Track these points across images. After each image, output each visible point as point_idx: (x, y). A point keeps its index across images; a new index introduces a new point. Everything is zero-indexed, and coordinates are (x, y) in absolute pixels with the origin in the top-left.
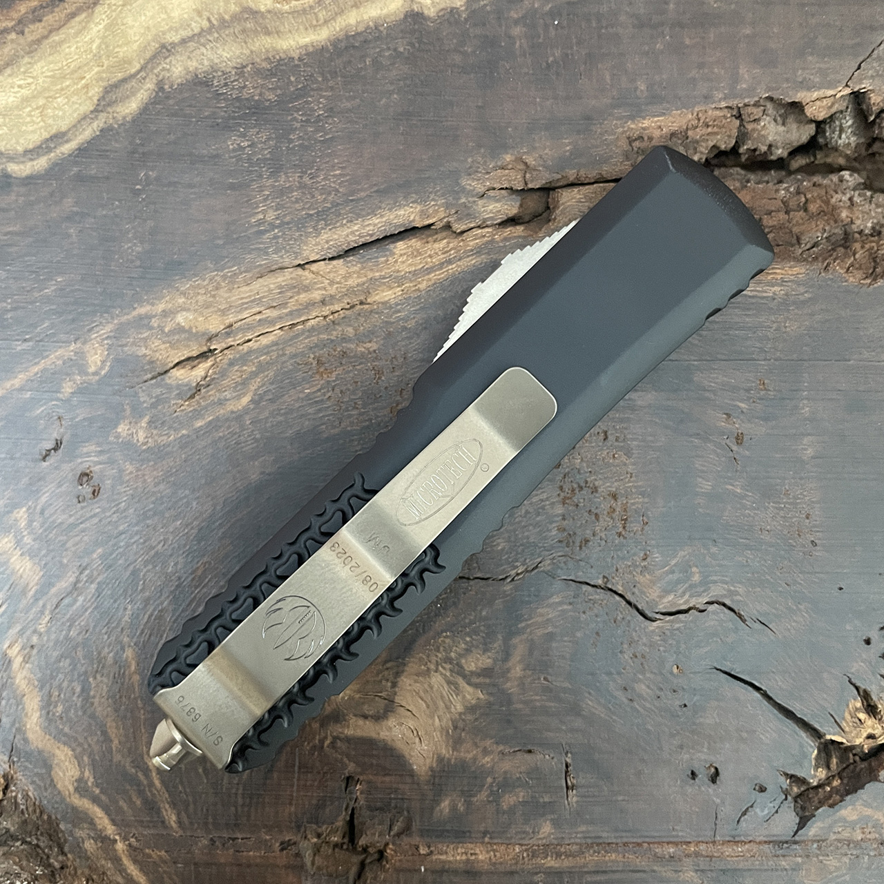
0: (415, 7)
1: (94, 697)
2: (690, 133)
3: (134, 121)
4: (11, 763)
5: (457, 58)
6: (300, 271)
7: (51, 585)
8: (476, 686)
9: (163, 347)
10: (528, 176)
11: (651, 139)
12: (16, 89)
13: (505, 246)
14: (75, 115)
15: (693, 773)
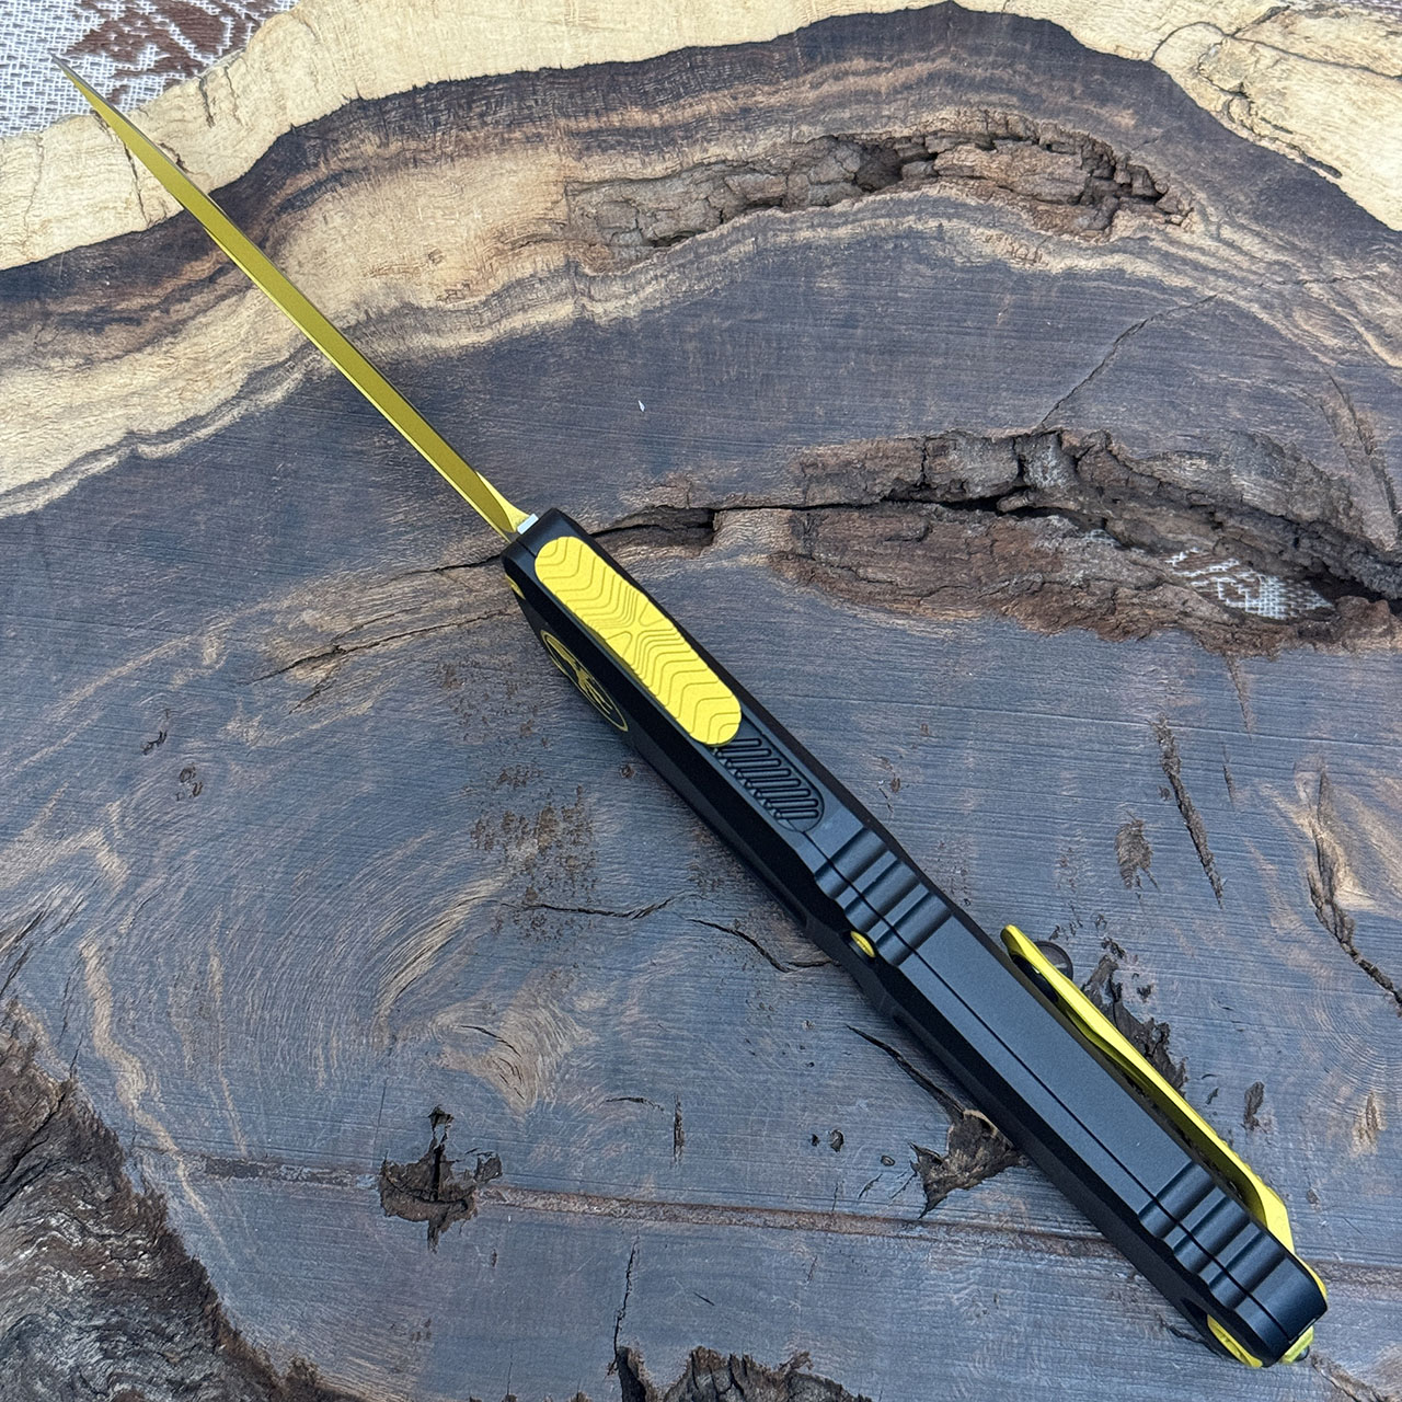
0: (586, 314)
1: (171, 1006)
2: (868, 464)
3: (277, 411)
4: (73, 1071)
5: (625, 369)
6: (438, 577)
7: (138, 885)
8: (585, 1025)
9: (284, 644)
10: (690, 495)
11: (824, 467)
12: (156, 369)
13: (659, 566)
14: (216, 400)
15: (815, 1140)
